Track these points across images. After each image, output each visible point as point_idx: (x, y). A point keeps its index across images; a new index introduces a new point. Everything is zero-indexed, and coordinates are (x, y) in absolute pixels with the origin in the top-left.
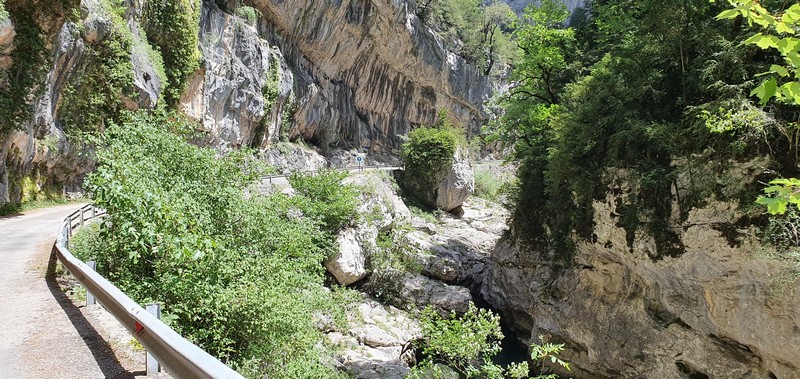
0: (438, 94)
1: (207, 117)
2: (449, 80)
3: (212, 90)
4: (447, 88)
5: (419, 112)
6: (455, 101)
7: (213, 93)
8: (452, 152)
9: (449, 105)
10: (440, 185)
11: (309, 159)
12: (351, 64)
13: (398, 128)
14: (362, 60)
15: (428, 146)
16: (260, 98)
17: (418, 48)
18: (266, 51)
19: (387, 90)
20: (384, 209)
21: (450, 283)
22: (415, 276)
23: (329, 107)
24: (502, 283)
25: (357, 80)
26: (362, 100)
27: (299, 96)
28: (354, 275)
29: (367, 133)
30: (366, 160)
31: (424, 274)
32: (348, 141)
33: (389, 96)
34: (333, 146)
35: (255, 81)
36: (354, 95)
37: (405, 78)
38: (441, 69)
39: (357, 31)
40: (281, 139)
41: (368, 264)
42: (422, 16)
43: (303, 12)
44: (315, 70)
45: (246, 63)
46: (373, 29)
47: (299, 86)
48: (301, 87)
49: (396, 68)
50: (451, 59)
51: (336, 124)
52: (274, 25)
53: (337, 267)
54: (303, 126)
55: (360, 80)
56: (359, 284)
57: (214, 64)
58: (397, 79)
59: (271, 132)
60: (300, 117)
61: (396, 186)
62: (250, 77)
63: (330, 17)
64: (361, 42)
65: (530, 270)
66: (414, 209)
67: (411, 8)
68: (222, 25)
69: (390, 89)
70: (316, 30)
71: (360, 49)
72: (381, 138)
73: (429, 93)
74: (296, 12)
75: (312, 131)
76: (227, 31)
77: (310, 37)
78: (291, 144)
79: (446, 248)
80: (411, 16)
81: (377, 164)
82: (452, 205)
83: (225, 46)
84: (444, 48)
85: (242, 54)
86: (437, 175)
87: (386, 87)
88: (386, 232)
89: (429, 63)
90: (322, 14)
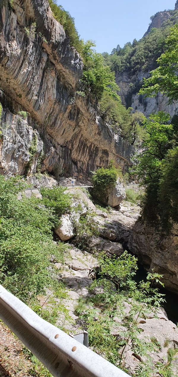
0: (110, 153)
1: (3, 161)
2: (115, 147)
3: (6, 149)
4: (114, 151)
5: (101, 161)
6: (117, 156)
7: (6, 150)
8: (116, 180)
9: (114, 158)
10: (110, 195)
11: (50, 181)
12: (70, 138)
13: (91, 168)
14: (75, 136)
15: (105, 177)
16: (28, 153)
17: (101, 132)
18: (31, 132)
19: (86, 151)
20: (83, 205)
21: (113, 241)
22: (97, 237)
23: (59, 158)
24: (137, 242)
25: (72, 146)
26: (75, 155)
27: (46, 153)
28: (68, 236)
29: (76, 170)
30: (76, 183)
31: (101, 236)
32: (68, 173)
33: (87, 154)
34: (61, 176)
35: (26, 145)
36: (71, 153)
37: (94, 145)
38: (111, 142)
39: (73, 123)
40: (37, 172)
41: (75, 231)
42: (103, 117)
43: (49, 114)
44: (53, 141)
45: (22, 137)
46: (81, 122)
47: (46, 148)
48: (47, 148)
49: (91, 141)
50: (116, 137)
51: (62, 166)
52: (35, 120)
53: (60, 232)
54: (47, 166)
55: (74, 146)
56: (71, 240)
57: (7, 137)
58: (91, 146)
59: (32, 168)
60: (46, 162)
61: (89, 195)
62: (23, 143)
63: (61, 117)
64: (75, 129)
65: (150, 236)
66: (97, 206)
67: (98, 113)
68: (12, 120)
69: (88, 150)
70: (54, 123)
71: (74, 132)
72: (83, 172)
73: (106, 152)
74: (45, 114)
75: (51, 168)
76: (13, 122)
77: (51, 126)
78: (41, 174)
79: (112, 224)
80: (98, 117)
81: (81, 184)
82: (115, 204)
83: (12, 129)
84: (113, 132)
85: (20, 133)
86: (108, 190)
87: (86, 149)
88: (83, 216)
89: (106, 139)
90: (57, 115)
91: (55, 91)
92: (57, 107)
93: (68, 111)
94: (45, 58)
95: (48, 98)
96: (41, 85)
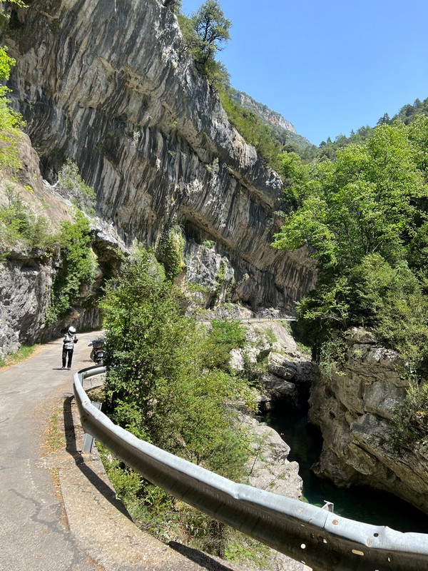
1: (187, 291)
3: (190, 279)
7: (190, 281)
11: (242, 312)
12: (271, 262)
14: (279, 259)
16: (214, 282)
18: (218, 260)
21: (285, 380)
22: (270, 375)
23: (257, 285)
25: (276, 270)
26: (280, 281)
27: (237, 280)
28: (237, 370)
29: (282, 299)
30: (279, 314)
31: (275, 374)
32: (268, 302)
33: (297, 279)
34: (260, 305)
35: (212, 274)
36: (274, 278)
37: (306, 268)
40: (227, 301)
41: (245, 366)
43: (241, 239)
44: (250, 266)
45: (207, 266)
48: (239, 276)
49: (301, 263)
51: (261, 294)
52: (225, 246)
53: (229, 365)
54: (241, 295)
55: (278, 270)
57: (191, 268)
58: (302, 269)
59: (221, 298)
60: (240, 290)
61: (290, 330)
62: (209, 273)
63: (257, 240)
68: (196, 250)
69: (297, 275)
70: (249, 247)
71: (277, 255)
72: (291, 302)
74: (237, 239)
75: (246, 297)
76: (198, 252)
77: (245, 251)
78: (232, 304)
81: (287, 316)
83: (197, 259)
85: (205, 263)
87: (295, 274)
90: (252, 239)
91: (248, 215)
92: (251, 231)
93: (266, 233)
94: (234, 184)
95: (240, 223)
96: (230, 212)
